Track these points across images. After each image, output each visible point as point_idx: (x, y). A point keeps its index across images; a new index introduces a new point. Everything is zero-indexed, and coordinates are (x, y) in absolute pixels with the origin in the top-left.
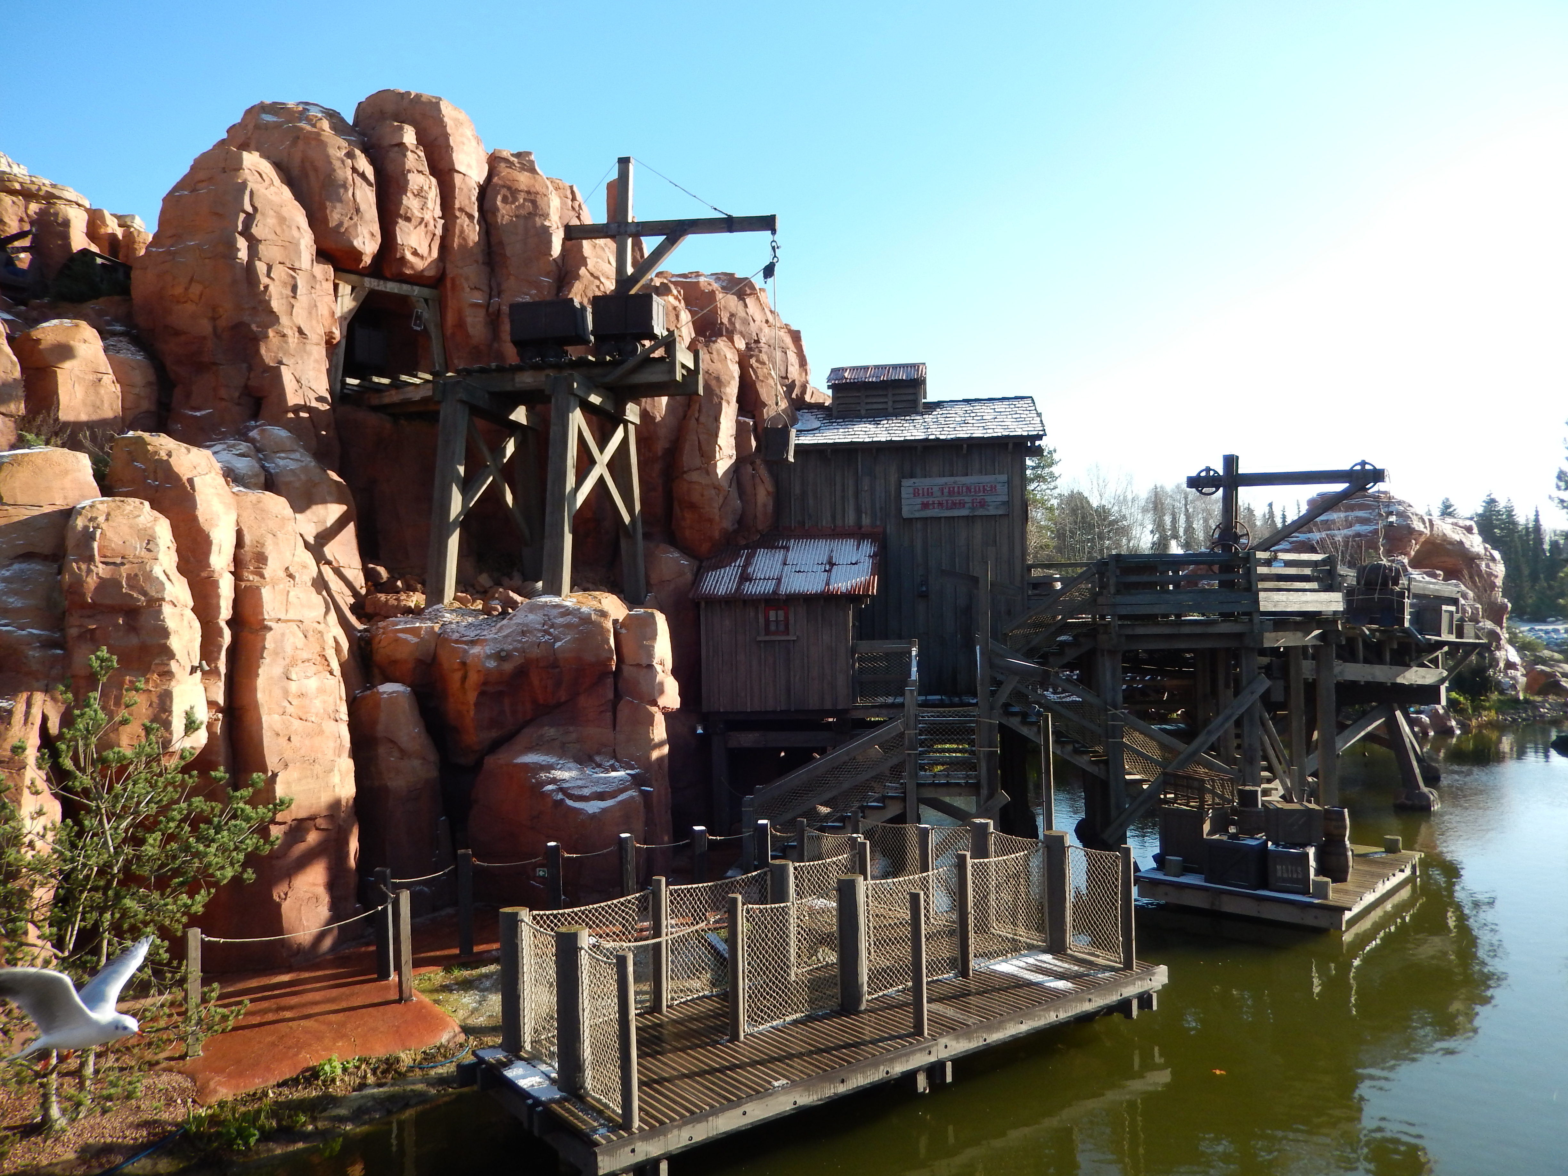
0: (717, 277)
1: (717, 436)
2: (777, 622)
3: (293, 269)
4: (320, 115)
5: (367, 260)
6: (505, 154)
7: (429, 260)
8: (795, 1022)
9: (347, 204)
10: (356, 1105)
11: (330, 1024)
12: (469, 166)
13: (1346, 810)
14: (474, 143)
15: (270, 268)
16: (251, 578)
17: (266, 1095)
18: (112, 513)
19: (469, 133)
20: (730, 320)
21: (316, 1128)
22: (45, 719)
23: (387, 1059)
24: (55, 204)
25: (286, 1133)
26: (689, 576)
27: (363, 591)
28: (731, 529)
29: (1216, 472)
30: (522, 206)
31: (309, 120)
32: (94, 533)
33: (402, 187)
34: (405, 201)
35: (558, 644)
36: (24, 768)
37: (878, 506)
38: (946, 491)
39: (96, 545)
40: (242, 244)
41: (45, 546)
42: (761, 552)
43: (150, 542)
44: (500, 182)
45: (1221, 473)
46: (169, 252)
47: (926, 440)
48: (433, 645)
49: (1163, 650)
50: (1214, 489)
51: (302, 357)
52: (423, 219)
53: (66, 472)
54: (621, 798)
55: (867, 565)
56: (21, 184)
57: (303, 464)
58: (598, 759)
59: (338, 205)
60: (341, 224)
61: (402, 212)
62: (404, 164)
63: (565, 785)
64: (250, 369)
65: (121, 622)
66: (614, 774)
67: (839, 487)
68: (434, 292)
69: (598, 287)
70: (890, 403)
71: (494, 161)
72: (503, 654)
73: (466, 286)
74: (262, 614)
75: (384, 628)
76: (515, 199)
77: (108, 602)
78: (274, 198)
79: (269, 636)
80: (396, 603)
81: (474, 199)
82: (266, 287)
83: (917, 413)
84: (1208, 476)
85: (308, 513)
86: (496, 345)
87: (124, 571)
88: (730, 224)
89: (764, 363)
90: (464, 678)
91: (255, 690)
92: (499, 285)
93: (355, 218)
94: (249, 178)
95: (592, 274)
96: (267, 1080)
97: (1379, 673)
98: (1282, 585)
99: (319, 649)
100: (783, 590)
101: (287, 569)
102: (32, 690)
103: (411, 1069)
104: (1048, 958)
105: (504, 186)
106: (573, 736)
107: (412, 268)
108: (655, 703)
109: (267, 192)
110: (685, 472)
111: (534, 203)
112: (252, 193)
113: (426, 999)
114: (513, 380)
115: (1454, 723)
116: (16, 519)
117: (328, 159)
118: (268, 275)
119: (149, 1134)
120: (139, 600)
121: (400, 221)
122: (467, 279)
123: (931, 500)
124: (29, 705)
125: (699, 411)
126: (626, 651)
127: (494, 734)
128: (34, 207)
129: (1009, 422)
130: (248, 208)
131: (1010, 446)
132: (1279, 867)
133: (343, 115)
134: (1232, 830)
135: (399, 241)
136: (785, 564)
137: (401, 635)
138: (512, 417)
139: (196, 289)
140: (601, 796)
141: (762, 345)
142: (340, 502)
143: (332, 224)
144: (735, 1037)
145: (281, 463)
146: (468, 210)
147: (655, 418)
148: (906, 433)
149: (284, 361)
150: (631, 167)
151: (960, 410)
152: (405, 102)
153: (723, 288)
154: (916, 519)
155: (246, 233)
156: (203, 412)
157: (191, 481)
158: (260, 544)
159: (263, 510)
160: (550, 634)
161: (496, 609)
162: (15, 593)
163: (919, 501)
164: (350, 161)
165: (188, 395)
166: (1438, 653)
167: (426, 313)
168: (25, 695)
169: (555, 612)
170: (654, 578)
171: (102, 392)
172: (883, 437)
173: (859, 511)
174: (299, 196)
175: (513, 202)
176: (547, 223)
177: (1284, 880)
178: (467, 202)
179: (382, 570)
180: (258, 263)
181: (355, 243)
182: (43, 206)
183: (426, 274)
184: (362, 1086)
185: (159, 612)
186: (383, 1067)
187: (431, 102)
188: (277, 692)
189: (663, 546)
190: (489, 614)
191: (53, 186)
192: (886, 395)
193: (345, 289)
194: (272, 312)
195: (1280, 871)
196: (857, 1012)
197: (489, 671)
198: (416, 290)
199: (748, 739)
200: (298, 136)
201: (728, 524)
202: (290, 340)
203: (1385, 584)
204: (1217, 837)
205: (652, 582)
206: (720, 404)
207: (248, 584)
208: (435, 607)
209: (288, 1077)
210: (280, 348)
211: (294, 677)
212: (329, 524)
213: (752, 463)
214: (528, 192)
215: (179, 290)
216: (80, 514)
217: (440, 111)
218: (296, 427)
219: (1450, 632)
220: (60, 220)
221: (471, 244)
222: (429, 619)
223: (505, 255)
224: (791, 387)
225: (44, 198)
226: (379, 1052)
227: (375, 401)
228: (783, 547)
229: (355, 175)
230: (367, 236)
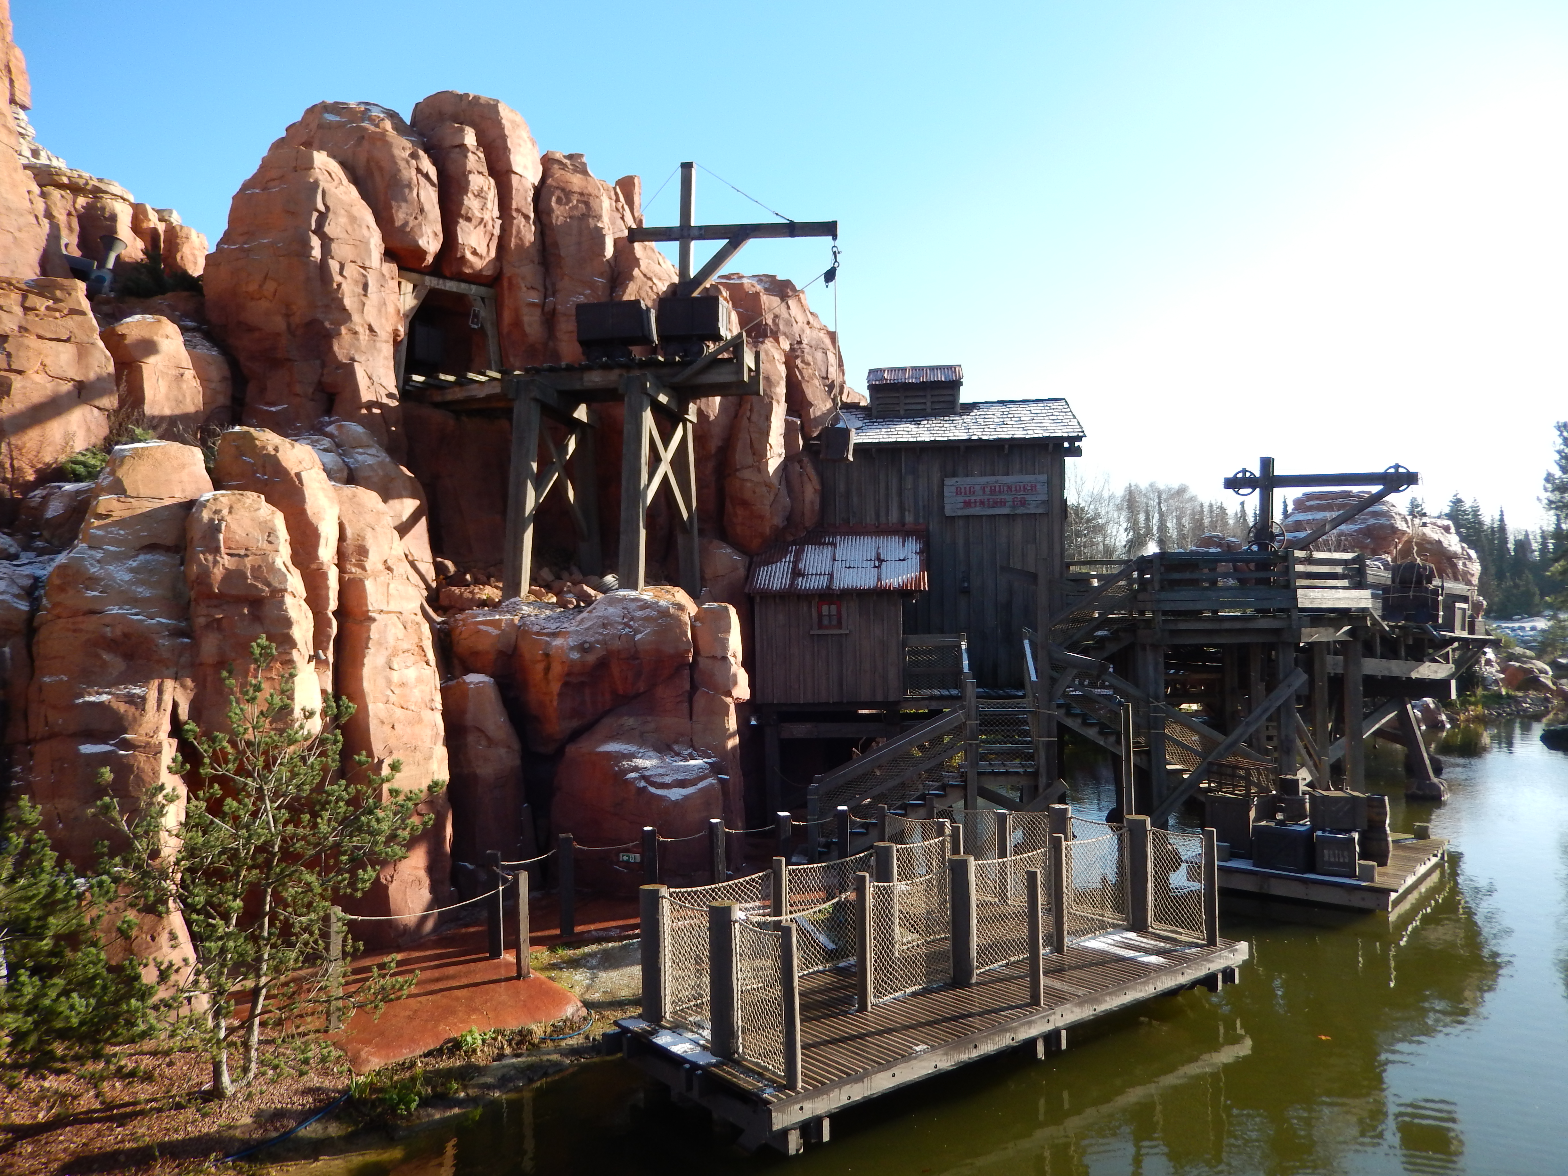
0: (760, 278)
1: (768, 435)
2: (830, 616)
3: (364, 268)
4: (382, 115)
5: (430, 259)
6: (558, 156)
7: (487, 260)
8: (914, 994)
9: (412, 203)
10: (500, 1074)
11: (457, 999)
12: (525, 167)
13: (1386, 798)
14: (529, 145)
15: (342, 267)
16: (354, 570)
17: (413, 1064)
18: (235, 506)
19: (525, 135)
20: (774, 321)
21: (468, 1095)
22: (175, 705)
23: (520, 1031)
24: (101, 198)
25: (441, 1099)
26: (742, 572)
27: (434, 585)
28: (781, 526)
29: (1252, 474)
30: (575, 207)
31: (371, 120)
32: (219, 525)
33: (463, 187)
34: (466, 201)
35: (638, 637)
36: (160, 752)
37: (921, 503)
38: (987, 490)
39: (221, 537)
40: (315, 242)
41: (169, 539)
42: (809, 548)
43: (271, 534)
44: (554, 184)
45: (1258, 474)
46: (241, 249)
47: (969, 440)
48: (514, 637)
49: (1190, 645)
50: (1250, 490)
51: (372, 355)
52: (482, 219)
53: (183, 466)
54: (701, 785)
55: (915, 561)
56: (69, 178)
57: (380, 459)
58: (676, 748)
59: (404, 205)
60: (406, 223)
61: (463, 212)
62: (465, 165)
63: (647, 773)
64: (323, 365)
65: (246, 611)
66: (692, 762)
67: (882, 485)
68: (491, 291)
69: (651, 288)
70: (929, 404)
71: (547, 161)
72: (587, 646)
73: (523, 285)
74: (366, 605)
75: (463, 620)
76: (569, 201)
77: (234, 592)
78: (343, 197)
79: (374, 627)
80: (470, 596)
81: (530, 200)
82: (339, 285)
83: (955, 414)
84: (1244, 478)
86: (551, 344)
87: (248, 562)
88: (792, 229)
89: (809, 364)
90: (547, 669)
91: (361, 679)
92: (554, 285)
93: (420, 218)
94: (320, 177)
95: (645, 275)
96: (414, 1051)
97: (1395, 668)
98: (1317, 582)
99: (417, 640)
100: (836, 585)
101: (385, 561)
102: (162, 677)
103: (543, 1040)
104: (1132, 935)
105: (557, 188)
106: (652, 726)
107: (472, 267)
108: (729, 695)
109: (337, 191)
110: (738, 470)
111: (587, 204)
112: (324, 192)
113: (542, 976)
114: (581, 379)
115: (1444, 717)
116: (139, 511)
117: (392, 158)
118: (341, 274)
119: (314, 1100)
120: (263, 591)
121: (461, 221)
122: (523, 278)
123: (973, 499)
124: (160, 692)
125: (751, 410)
126: (701, 643)
127: (575, 723)
128: (81, 201)
129: (1047, 423)
130: (321, 208)
131: (1051, 447)
132: (1326, 852)
133: (401, 115)
134: (1280, 816)
135: (460, 241)
136: (834, 560)
137: (481, 627)
138: (576, 415)
139: (270, 286)
140: (682, 784)
141: (804, 346)
142: (413, 497)
143: (398, 223)
144: (863, 1007)
145: (360, 458)
146: (524, 210)
147: (709, 417)
148: (948, 434)
149: (357, 358)
150: (694, 172)
151: (997, 410)
152: (464, 104)
153: (766, 289)
154: (959, 517)
155: (319, 231)
156: (279, 408)
157: (298, 475)
158: (360, 537)
159: (359, 504)
160: (630, 627)
161: (572, 603)
162: (142, 583)
163: (961, 499)
164: (414, 162)
165: (263, 390)
166: (1449, 649)
167: (483, 312)
168: (156, 682)
169: (634, 605)
170: (709, 573)
171: (184, 386)
172: (926, 437)
173: (902, 509)
174: (365, 195)
175: (567, 204)
176: (600, 225)
177: (1331, 864)
178: (523, 203)
179: (449, 564)
180: (331, 262)
181: (421, 242)
182: (90, 200)
183: (484, 273)
184: (501, 1056)
185: (282, 602)
186: (518, 1038)
187: (489, 104)
188: (381, 682)
189: (716, 542)
190: (565, 607)
191: (100, 180)
192: (925, 396)
193: (408, 287)
194: (344, 309)
195: (1327, 855)
196: (969, 985)
197: (573, 663)
198: (474, 288)
199: (800, 730)
200: (362, 136)
201: (778, 521)
202: (361, 337)
203: (1419, 582)
204: (1264, 823)
205: (707, 576)
206: (771, 404)
207: (352, 576)
208: (512, 600)
209: (432, 1047)
210: (352, 345)
211: (395, 666)
212: (404, 518)
213: (800, 462)
214: (582, 194)
215: (253, 287)
216: (205, 506)
217: (498, 113)
218: (368, 422)
219: (1463, 629)
220: (107, 214)
221: (527, 244)
222: (508, 612)
223: (559, 256)
224: (831, 387)
225: (91, 192)
226: (512, 1025)
227: (438, 398)
228: (829, 544)
229: (419, 176)
230: (431, 235)
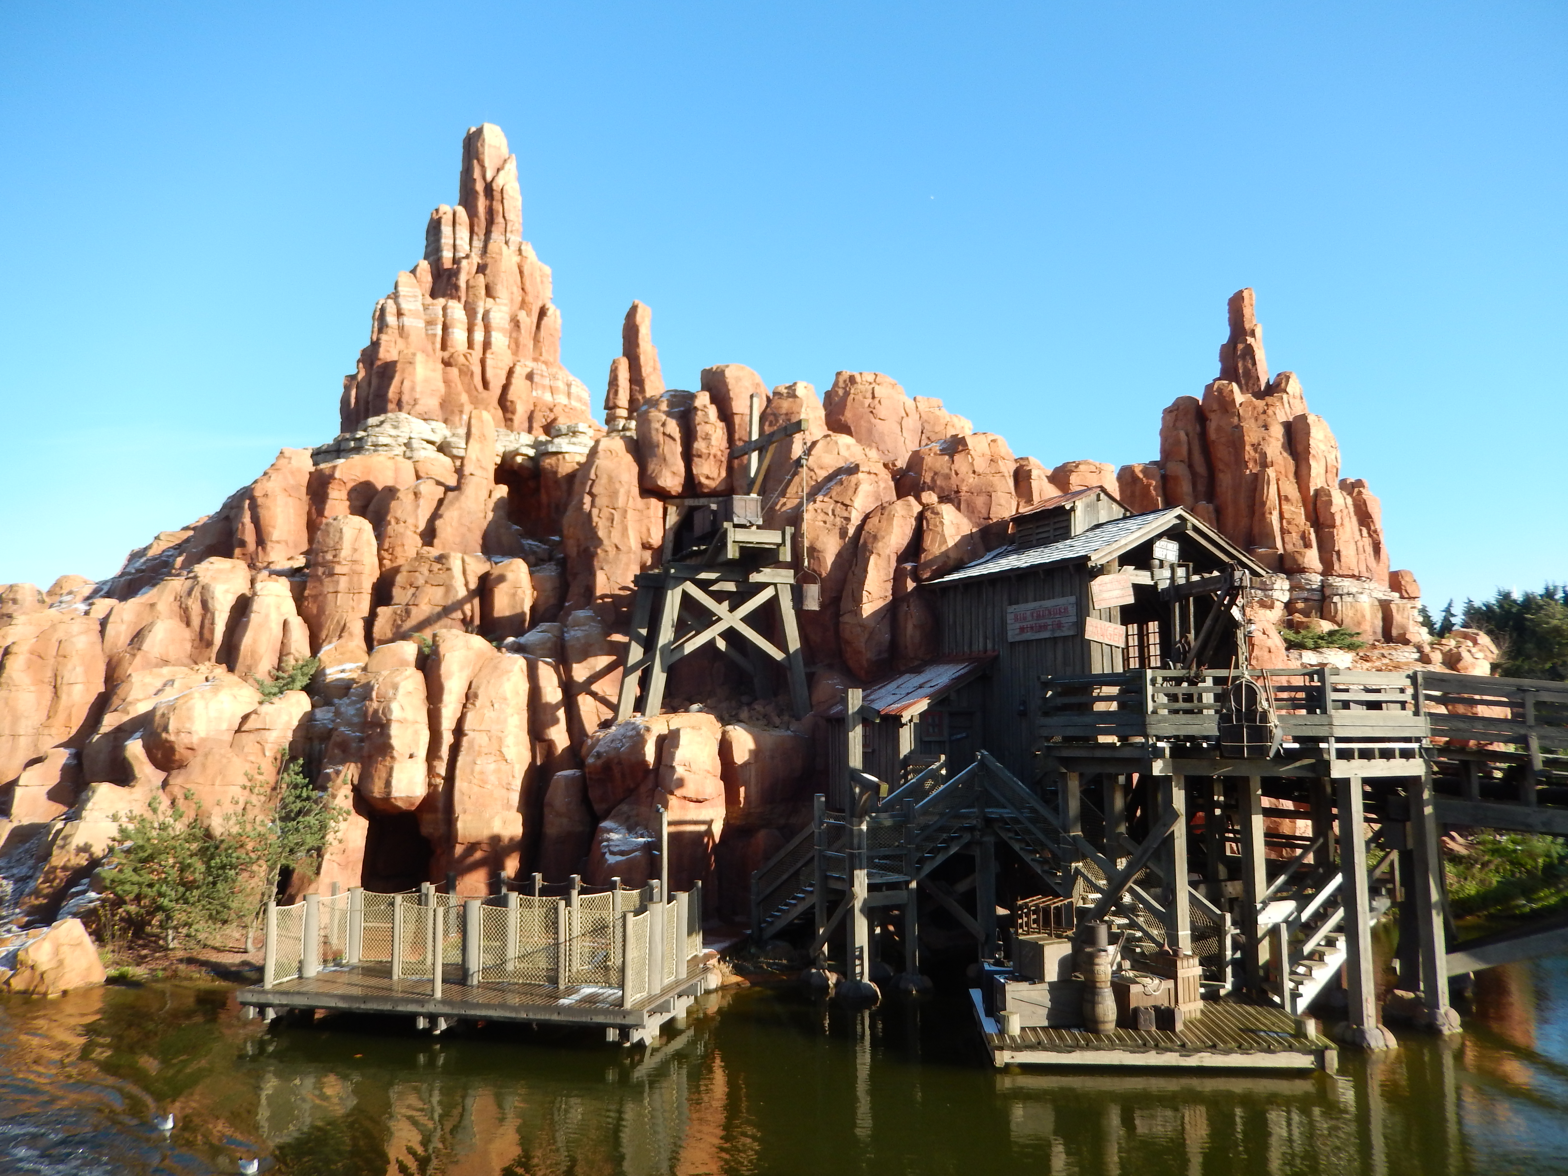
1: (864, 584)
3: (614, 509)
5: (678, 490)
6: (780, 390)
7: (720, 479)
9: (659, 457)
12: (747, 406)
15: (600, 511)
16: (470, 706)
18: (387, 676)
32: (372, 681)
34: (696, 445)
38: (1035, 615)
39: (375, 693)
44: (770, 412)
51: (615, 563)
52: (710, 454)
54: (632, 855)
55: (938, 687)
57: (591, 632)
58: (637, 829)
59: (655, 459)
60: (655, 470)
61: (694, 452)
62: (696, 420)
63: (611, 843)
66: (636, 840)
67: (974, 616)
70: (1052, 532)
71: (773, 396)
76: (777, 421)
79: (465, 739)
82: (597, 524)
83: (1067, 539)
85: (584, 664)
91: (456, 768)
93: (663, 465)
102: (351, 762)
105: (772, 414)
106: (635, 812)
107: (707, 487)
110: (843, 615)
111: (790, 421)
112: (596, 466)
117: (651, 431)
118: (599, 516)
121: (696, 459)
123: (1025, 624)
125: (855, 565)
126: (663, 755)
127: (605, 806)
129: (1100, 541)
130: (593, 476)
135: (697, 472)
140: (623, 853)
142: (609, 654)
143: (649, 472)
145: (572, 633)
153: (941, 450)
154: (1019, 642)
155: (590, 493)
163: (1018, 625)
164: (663, 428)
177: (1000, 1010)
180: (594, 510)
189: (831, 674)
192: (1049, 524)
193: (672, 510)
194: (600, 538)
201: (872, 655)
206: (870, 557)
207: (467, 710)
210: (602, 559)
213: (907, 602)
214: (787, 414)
217: (726, 375)
218: (598, 608)
229: (666, 437)
